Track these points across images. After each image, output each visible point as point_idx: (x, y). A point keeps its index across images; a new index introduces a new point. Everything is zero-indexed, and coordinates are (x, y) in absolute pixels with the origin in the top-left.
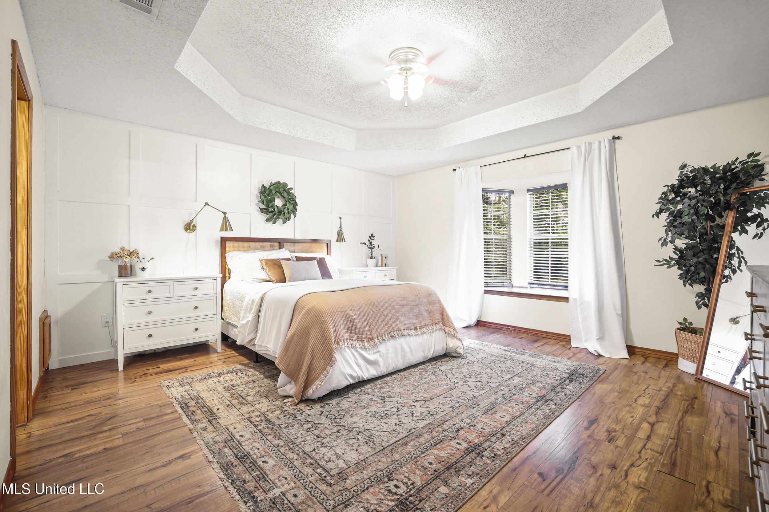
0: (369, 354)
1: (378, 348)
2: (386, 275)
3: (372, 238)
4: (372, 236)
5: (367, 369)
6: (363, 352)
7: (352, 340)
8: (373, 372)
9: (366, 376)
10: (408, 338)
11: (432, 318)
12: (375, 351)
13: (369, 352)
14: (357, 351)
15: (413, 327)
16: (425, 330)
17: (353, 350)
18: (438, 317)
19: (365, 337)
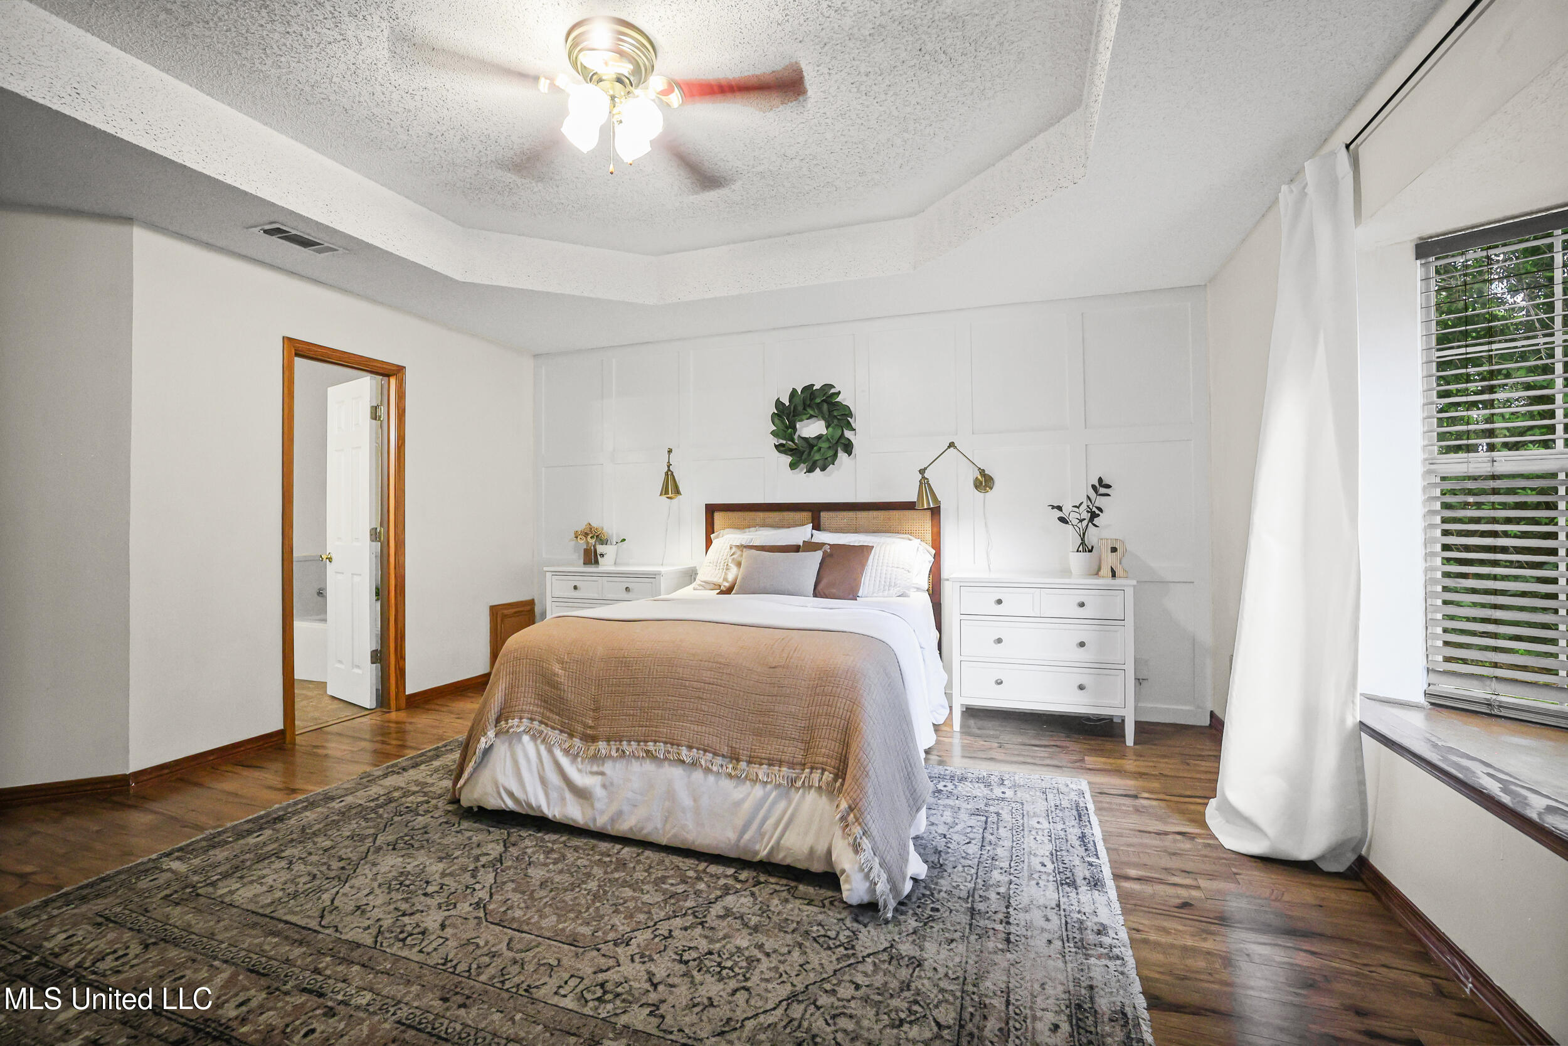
0: (580, 771)
1: (603, 765)
2: (1082, 605)
3: (1102, 490)
4: (1101, 486)
5: (563, 799)
6: (564, 761)
7: (546, 725)
8: (574, 812)
9: (552, 811)
10: (698, 775)
11: (808, 746)
12: (595, 769)
13: (580, 766)
14: (550, 751)
15: (725, 750)
16: (762, 772)
17: (542, 748)
18: (827, 748)
19: (580, 728)
